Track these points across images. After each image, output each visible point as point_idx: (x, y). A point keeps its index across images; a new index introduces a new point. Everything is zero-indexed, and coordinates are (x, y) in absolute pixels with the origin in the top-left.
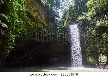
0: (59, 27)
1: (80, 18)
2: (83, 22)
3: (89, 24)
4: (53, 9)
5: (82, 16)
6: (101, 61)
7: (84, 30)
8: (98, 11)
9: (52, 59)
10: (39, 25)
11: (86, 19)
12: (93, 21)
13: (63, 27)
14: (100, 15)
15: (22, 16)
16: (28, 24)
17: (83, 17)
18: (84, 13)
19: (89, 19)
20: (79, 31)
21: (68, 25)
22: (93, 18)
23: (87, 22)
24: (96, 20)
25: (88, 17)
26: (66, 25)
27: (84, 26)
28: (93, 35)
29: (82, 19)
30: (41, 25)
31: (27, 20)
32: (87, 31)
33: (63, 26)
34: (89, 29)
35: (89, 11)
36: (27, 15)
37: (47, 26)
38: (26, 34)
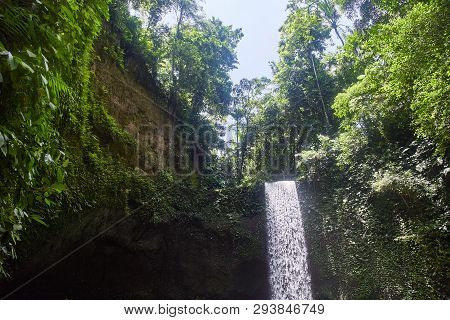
0: (220, 187)
1: (307, 155)
2: (318, 170)
3: (344, 182)
4: (201, 114)
5: (317, 148)
7: (324, 203)
8: (376, 132)
10: (138, 173)
11: (331, 161)
12: (360, 170)
13: (239, 190)
14: (385, 147)
15: (72, 132)
16: (93, 166)
17: (320, 153)
18: (322, 138)
19: (342, 160)
20: (304, 209)
21: (258, 183)
22: (358, 157)
23: (334, 173)
24: (370, 164)
25: (338, 153)
26: (252, 181)
27: (322, 186)
28: (359, 226)
29: (317, 161)
30: (145, 174)
31: (91, 149)
32: (335, 208)
33: (239, 183)
34: (345, 201)
35: (343, 131)
36: (94, 131)
37: (171, 178)
38: (78, 208)
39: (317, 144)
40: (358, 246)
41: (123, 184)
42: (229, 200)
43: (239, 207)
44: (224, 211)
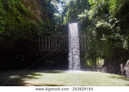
0: (56, 25)
1: (80, 16)
2: (83, 20)
3: (90, 24)
6: (99, 64)
8: (100, 9)
10: (33, 22)
11: (88, 18)
12: (95, 21)
13: (62, 25)
14: (102, 14)
16: (19, 20)
17: (85, 15)
18: (86, 11)
19: (90, 17)
20: (79, 31)
22: (94, 17)
23: (88, 21)
24: (98, 19)
25: (89, 16)
27: (85, 25)
28: (93, 36)
29: (83, 17)
30: (35, 21)
31: (17, 15)
32: (87, 31)
33: (62, 23)
34: (90, 29)
35: (91, 9)
36: (18, 10)
37: (42, 22)
38: (16, 32)
40: (92, 41)
42: (59, 28)
44: (58, 31)
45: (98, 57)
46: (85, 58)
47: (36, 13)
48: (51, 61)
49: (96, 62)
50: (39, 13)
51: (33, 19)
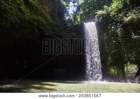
1: (100, 12)
2: (103, 18)
5: (103, 10)
6: (129, 72)
7: (105, 29)
9: (56, 69)
10: (40, 18)
12: (119, 17)
18: (105, 7)
25: (111, 12)
29: (103, 15)
30: (42, 19)
32: (109, 30)
34: (113, 27)
37: (51, 21)
38: (17, 26)
39: (103, 9)
40: (117, 42)
41: (34, 20)
42: (72, 29)
43: (75, 31)
44: (70, 32)
45: (126, 62)
46: (107, 66)
47: (45, 9)
48: (61, 70)
49: (123, 69)
50: (48, 10)
51: (40, 15)
